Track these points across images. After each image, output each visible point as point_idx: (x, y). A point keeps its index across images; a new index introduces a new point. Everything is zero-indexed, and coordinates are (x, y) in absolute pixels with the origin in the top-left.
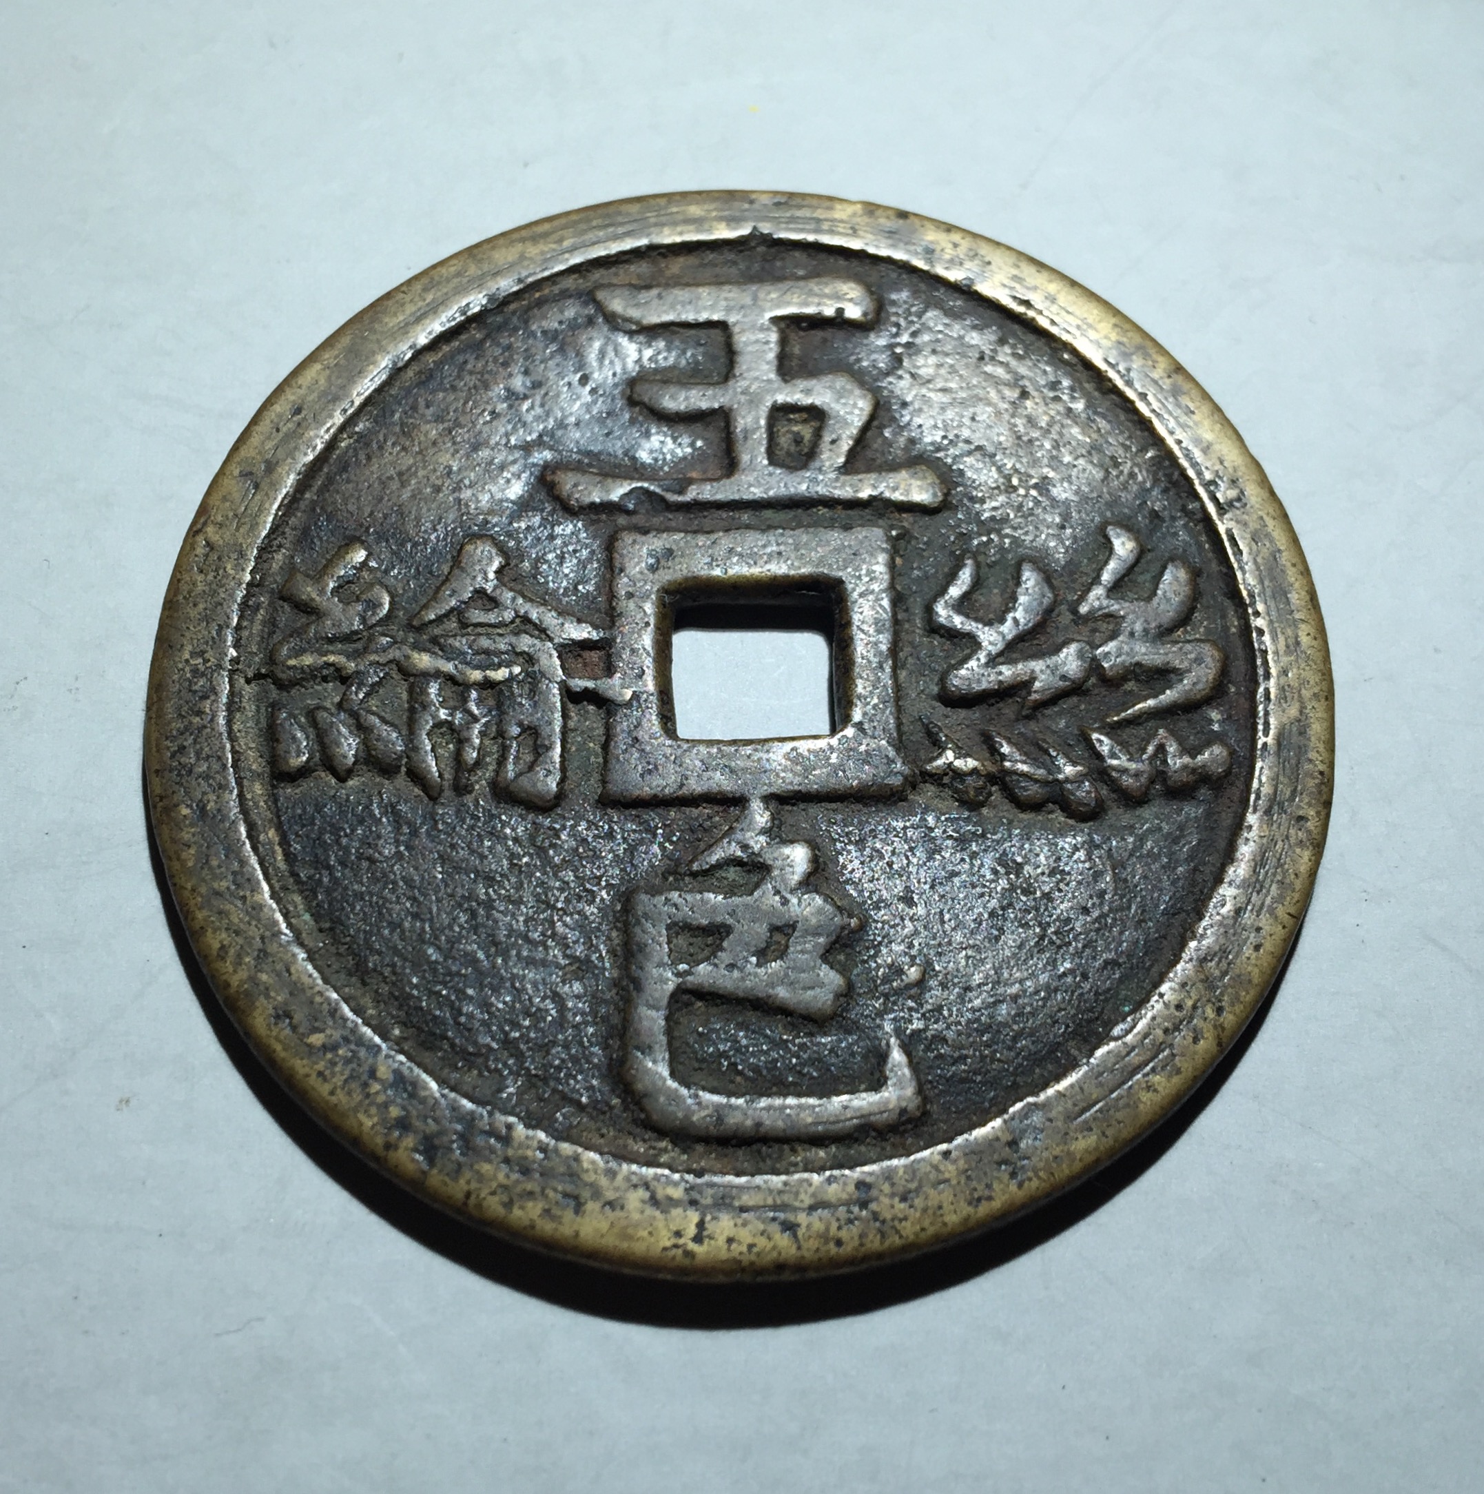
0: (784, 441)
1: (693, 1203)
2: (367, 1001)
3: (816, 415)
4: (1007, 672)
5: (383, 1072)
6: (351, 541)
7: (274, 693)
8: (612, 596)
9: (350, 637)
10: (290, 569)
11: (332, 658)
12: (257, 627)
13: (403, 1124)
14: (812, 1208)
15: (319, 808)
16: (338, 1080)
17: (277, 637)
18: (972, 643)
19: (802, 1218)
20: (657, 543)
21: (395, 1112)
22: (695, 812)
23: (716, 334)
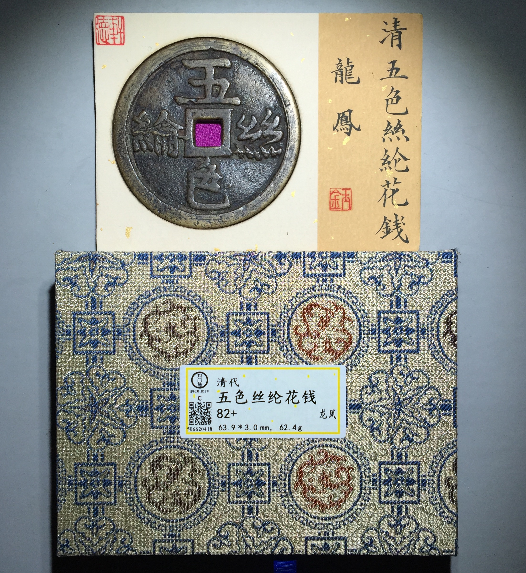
0: (215, 91)
1: (197, 219)
2: (150, 188)
3: (220, 86)
4: (248, 136)
5: (153, 199)
6: (143, 110)
7: (133, 137)
8: (186, 121)
9: (144, 128)
10: (134, 115)
11: (141, 132)
12: (129, 125)
13: (156, 207)
14: (213, 220)
15: (141, 157)
16: (146, 200)
17: (133, 127)
18: (243, 130)
19: (212, 221)
20: (193, 111)
21: (155, 205)
22: (198, 159)
23: (203, 69)
